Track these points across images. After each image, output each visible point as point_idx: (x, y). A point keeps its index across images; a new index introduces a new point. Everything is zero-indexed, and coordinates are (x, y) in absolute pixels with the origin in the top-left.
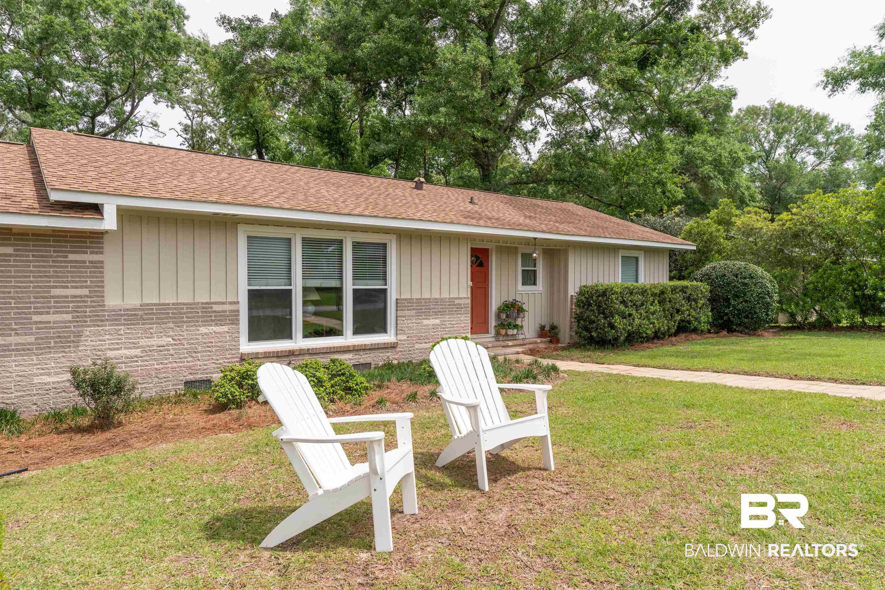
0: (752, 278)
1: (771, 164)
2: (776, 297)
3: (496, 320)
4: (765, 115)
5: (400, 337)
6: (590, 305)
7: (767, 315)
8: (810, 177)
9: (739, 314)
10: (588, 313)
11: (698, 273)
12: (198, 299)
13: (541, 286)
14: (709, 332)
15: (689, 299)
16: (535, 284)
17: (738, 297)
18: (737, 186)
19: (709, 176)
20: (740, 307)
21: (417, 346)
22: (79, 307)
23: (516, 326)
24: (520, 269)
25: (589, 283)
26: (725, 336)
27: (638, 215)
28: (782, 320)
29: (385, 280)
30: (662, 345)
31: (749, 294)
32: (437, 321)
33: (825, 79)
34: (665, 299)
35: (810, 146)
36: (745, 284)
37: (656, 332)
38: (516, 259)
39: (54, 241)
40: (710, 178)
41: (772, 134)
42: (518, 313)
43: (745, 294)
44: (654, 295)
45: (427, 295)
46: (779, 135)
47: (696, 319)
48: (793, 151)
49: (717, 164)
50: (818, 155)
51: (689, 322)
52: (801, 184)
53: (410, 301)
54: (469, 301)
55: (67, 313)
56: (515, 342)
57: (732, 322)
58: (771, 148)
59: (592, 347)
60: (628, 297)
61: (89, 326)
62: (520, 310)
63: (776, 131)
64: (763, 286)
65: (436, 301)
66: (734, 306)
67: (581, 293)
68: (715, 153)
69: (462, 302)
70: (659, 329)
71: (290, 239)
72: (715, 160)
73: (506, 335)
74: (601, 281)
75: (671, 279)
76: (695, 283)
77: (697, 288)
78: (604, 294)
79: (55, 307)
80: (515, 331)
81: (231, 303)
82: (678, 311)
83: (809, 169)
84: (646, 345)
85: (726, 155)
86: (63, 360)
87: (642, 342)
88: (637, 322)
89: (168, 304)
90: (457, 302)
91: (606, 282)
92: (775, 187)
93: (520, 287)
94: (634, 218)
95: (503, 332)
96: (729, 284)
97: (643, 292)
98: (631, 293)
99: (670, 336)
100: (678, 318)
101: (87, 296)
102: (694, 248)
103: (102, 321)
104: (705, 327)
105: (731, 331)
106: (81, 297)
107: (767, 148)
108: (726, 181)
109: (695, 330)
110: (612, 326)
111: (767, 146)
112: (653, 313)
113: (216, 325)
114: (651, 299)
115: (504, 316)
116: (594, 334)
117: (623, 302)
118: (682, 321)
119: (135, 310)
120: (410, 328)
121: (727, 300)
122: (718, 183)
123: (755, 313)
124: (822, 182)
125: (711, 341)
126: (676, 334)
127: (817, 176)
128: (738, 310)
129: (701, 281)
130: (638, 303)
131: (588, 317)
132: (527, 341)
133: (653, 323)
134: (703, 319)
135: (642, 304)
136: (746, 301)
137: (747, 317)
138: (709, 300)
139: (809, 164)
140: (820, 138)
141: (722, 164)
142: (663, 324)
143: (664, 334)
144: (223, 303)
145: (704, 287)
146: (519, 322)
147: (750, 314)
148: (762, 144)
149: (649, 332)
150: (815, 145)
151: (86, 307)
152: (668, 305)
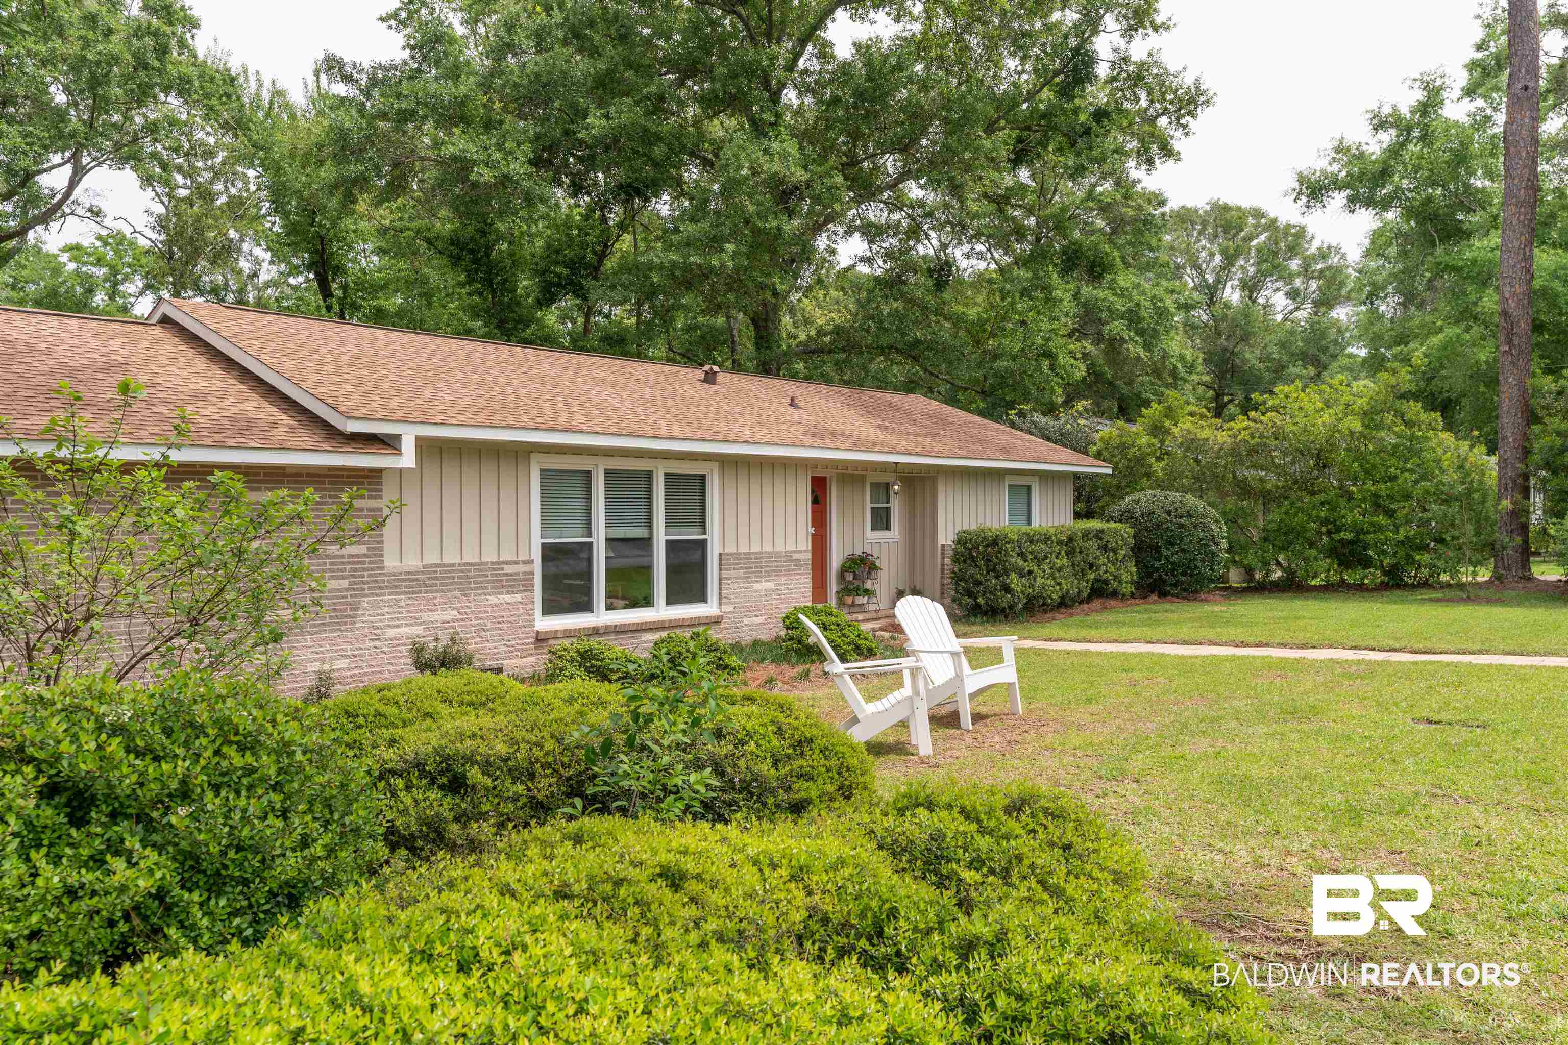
0: (1191, 516)
1: (1217, 309)
2: (1224, 544)
3: (838, 583)
4: (1204, 224)
5: (728, 608)
6: (973, 559)
7: (1212, 569)
8: (1281, 335)
9: (1173, 570)
10: (971, 571)
11: (1115, 509)
12: (486, 558)
13: (895, 532)
14: (1133, 595)
15: (1105, 548)
16: (888, 528)
17: (1172, 544)
18: (1165, 356)
19: (1122, 339)
20: (1175, 558)
21: (746, 621)
22: (356, 570)
23: (867, 592)
24: (869, 506)
25: (973, 527)
26: (1155, 602)
27: (1021, 414)
28: (1235, 577)
29: (703, 525)
30: (1072, 615)
31: (1186, 540)
32: (771, 585)
33: (1297, 186)
34: (1074, 549)
35: (1281, 278)
36: (1182, 526)
37: (1062, 597)
38: (864, 491)
39: (330, 483)
40: (1123, 341)
41: (1218, 258)
42: (869, 573)
43: (1181, 540)
44: (1060, 543)
45: (755, 548)
46: (1230, 260)
47: (1115, 577)
48: (1250, 288)
49: (1132, 318)
50: (1293, 295)
51: (1106, 582)
52: (1266, 346)
53: (736, 556)
54: (810, 556)
55: (343, 578)
56: (867, 616)
57: (1164, 581)
58: (1218, 281)
59: (979, 620)
60: (1027, 548)
61: (366, 596)
62: (872, 568)
63: (1224, 252)
64: (1205, 528)
65: (769, 555)
66: (1166, 558)
67: (959, 542)
68: (1131, 300)
69: (802, 556)
70: (1067, 592)
71: (589, 472)
72: (1130, 311)
73: (853, 604)
74: (988, 524)
75: (1078, 516)
76: (1113, 525)
77: (1116, 532)
78: (994, 542)
79: (331, 571)
80: (865, 600)
81: (524, 562)
82: (1091, 566)
83: (1279, 318)
84: (1049, 615)
85: (1148, 304)
86: (339, 640)
87: (1045, 612)
88: (1040, 581)
89: (453, 565)
90: (795, 556)
91: (996, 525)
92: (1225, 349)
93: (869, 533)
94: (1015, 419)
95: (849, 600)
96: (1159, 526)
97: (1047, 539)
98: (1031, 542)
99: (1081, 602)
100: (1092, 576)
101: (365, 555)
102: (1110, 471)
103: (381, 588)
104: (1128, 589)
105: (1163, 595)
106: (358, 556)
107: (1211, 281)
108: (1148, 347)
109: (1114, 594)
110: (1007, 589)
111: (1210, 279)
112: (1060, 570)
113: (508, 593)
114: (1057, 549)
115: (850, 577)
116: (981, 600)
117: (1021, 554)
118: (1096, 580)
119: (417, 573)
120: (737, 595)
121: (1157, 549)
122: (1135, 349)
123: (1196, 567)
124: (1300, 344)
125: (1137, 608)
126: (1089, 600)
127: (1292, 333)
128: (1173, 563)
129: (1120, 521)
130: (1042, 555)
131: (972, 576)
132: (881, 614)
133: (1060, 584)
134: (1125, 577)
135: (1046, 557)
136: (1183, 550)
137: (1184, 574)
138: (1132, 550)
139: (1279, 309)
140: (1295, 265)
141: (1140, 319)
142: (1072, 585)
143: (1073, 600)
144: (516, 563)
145: (1126, 530)
146: (868, 585)
147: (1189, 569)
148: (1202, 274)
149: (1055, 596)
150: (1289, 278)
151: (364, 569)
152: (1079, 558)
